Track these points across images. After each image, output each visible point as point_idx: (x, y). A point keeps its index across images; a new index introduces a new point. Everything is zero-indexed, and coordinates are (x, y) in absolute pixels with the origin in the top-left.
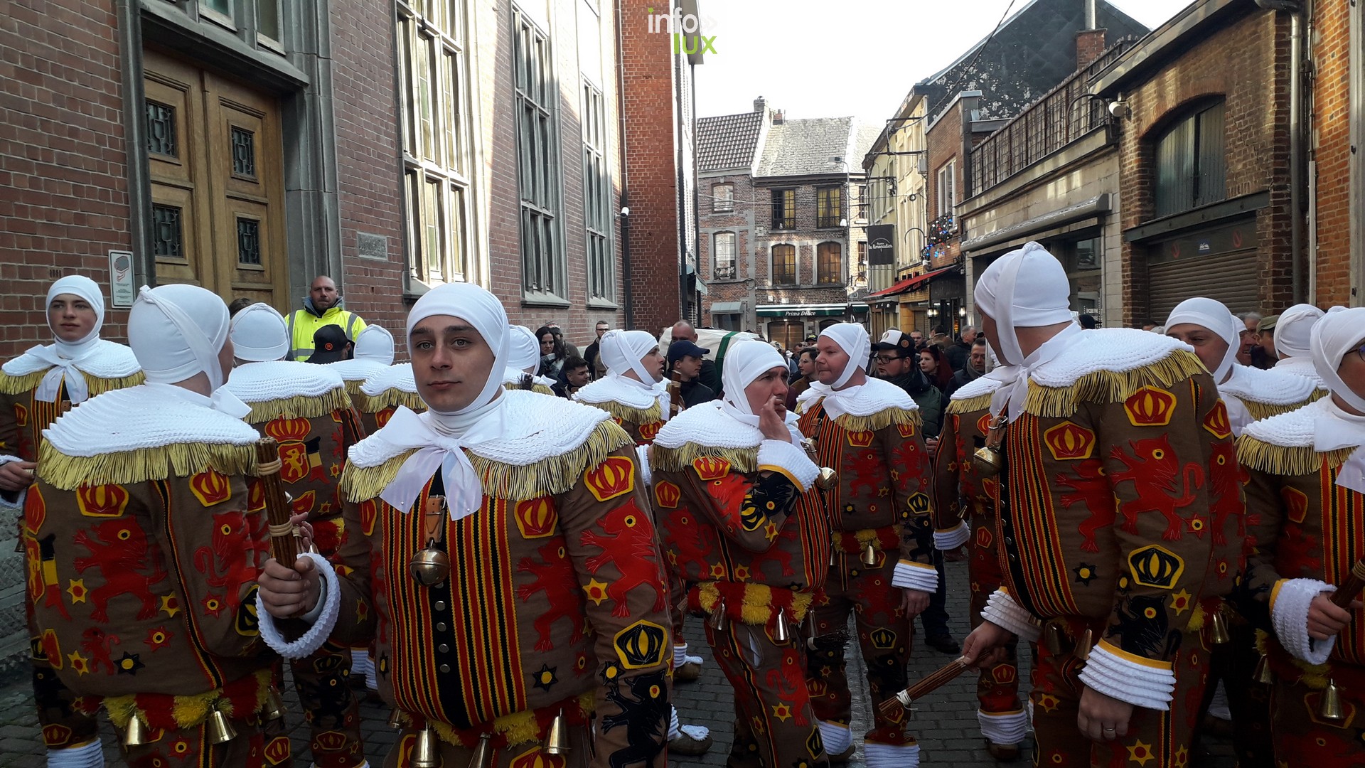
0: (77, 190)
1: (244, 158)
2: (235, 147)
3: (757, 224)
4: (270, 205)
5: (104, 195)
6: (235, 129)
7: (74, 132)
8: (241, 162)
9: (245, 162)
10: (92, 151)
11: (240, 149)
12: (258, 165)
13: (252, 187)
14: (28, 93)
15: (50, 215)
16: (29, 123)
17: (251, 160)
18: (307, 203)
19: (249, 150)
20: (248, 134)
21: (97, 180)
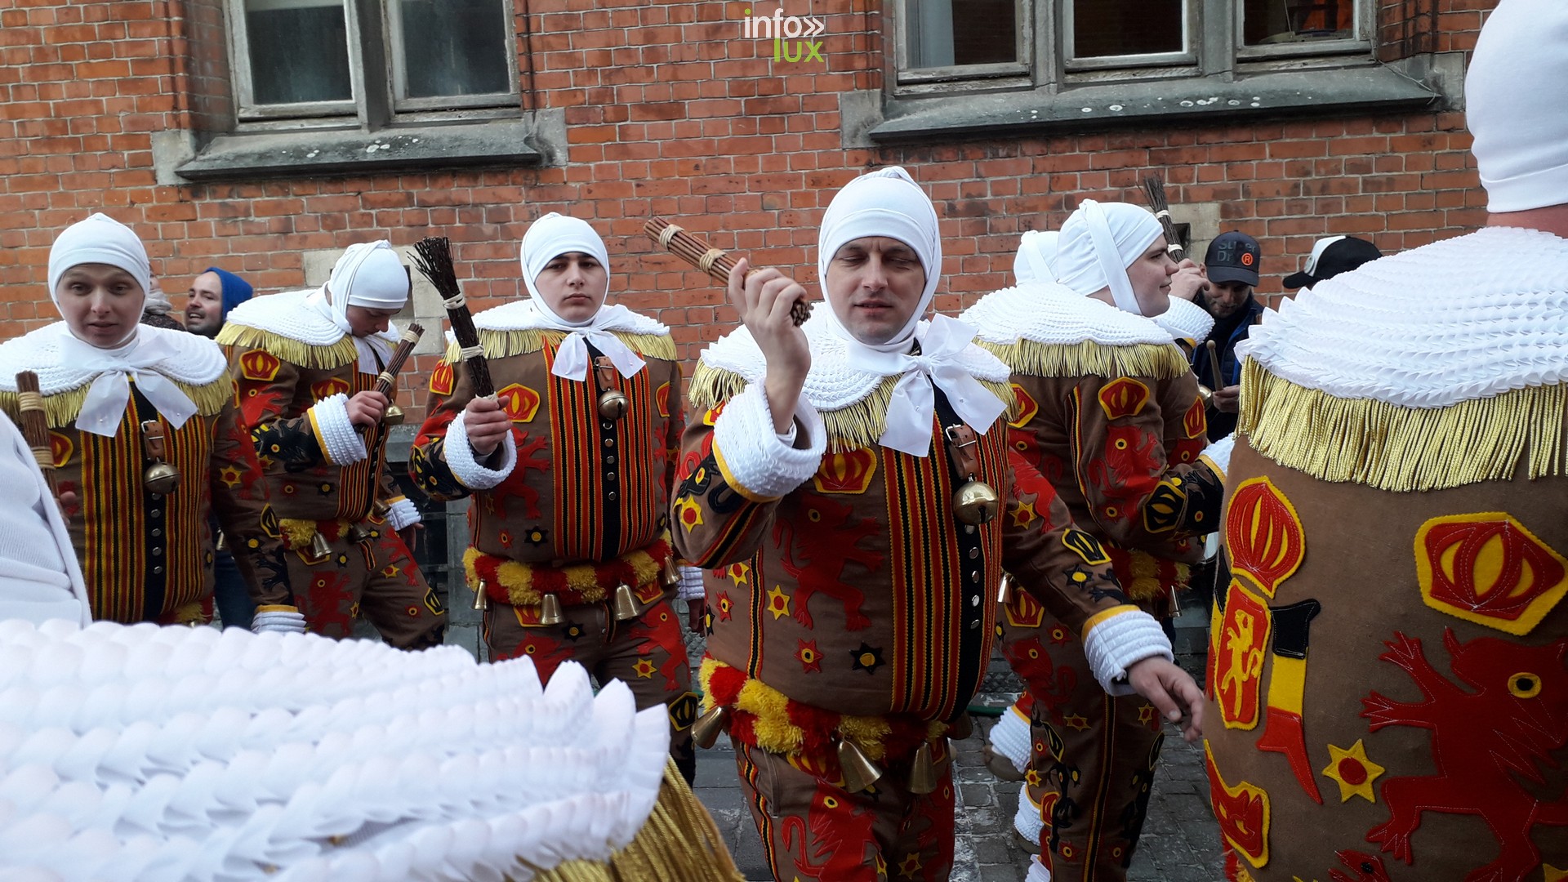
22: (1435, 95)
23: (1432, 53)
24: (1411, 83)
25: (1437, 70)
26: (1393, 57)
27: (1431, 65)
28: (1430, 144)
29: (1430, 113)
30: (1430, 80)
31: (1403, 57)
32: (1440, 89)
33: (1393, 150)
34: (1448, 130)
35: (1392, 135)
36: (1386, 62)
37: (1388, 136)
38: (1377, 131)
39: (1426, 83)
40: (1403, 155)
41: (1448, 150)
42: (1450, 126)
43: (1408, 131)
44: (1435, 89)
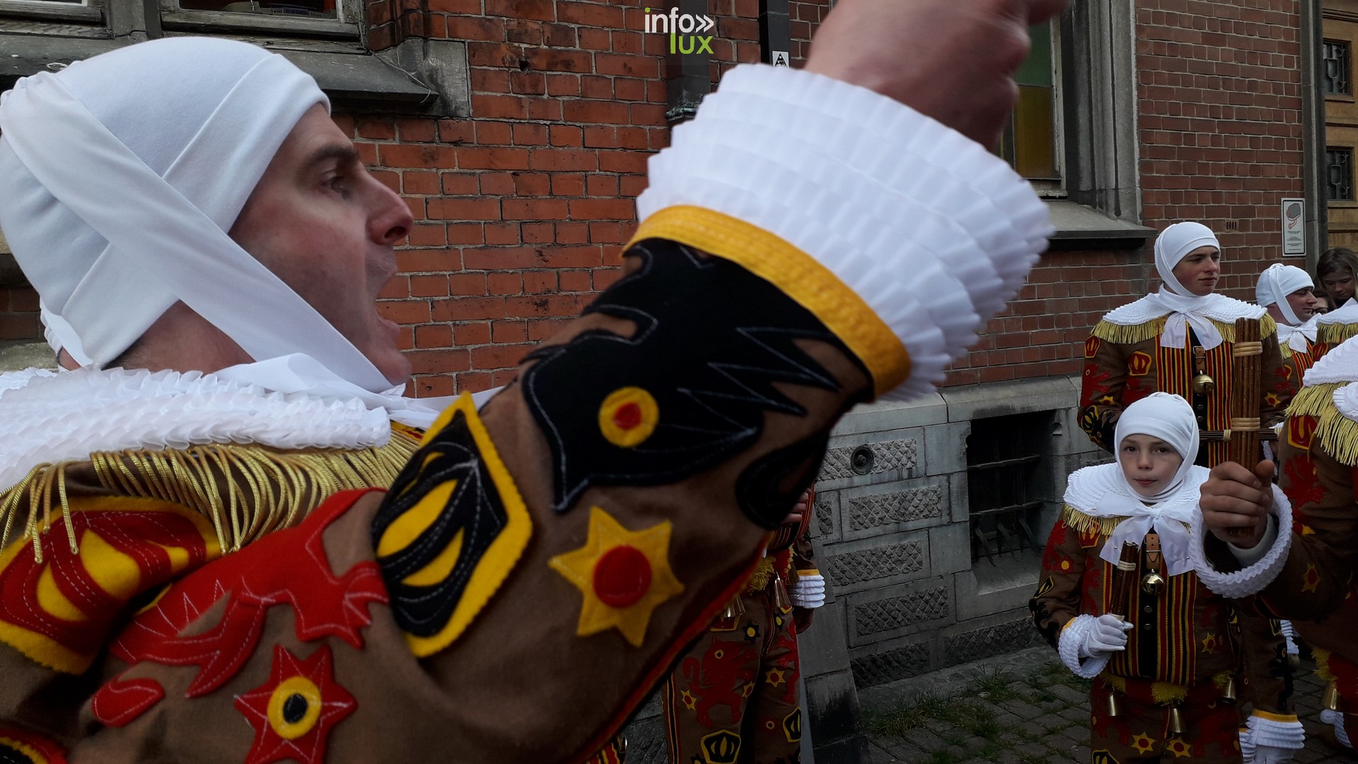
0: (1254, 143)
5: (1279, 144)
7: (1252, 86)
10: (1269, 101)
14: (1213, 56)
15: (1228, 170)
16: (1212, 84)
21: (1273, 129)
22: (430, 92)
23: (426, 39)
24: (402, 75)
25: (432, 61)
26: (384, 44)
27: (425, 55)
28: (432, 158)
29: (428, 118)
30: (426, 74)
31: (395, 46)
32: (439, 87)
33: (384, 163)
34: (455, 143)
35: (382, 143)
36: (376, 51)
37: (377, 143)
38: (361, 135)
39: (420, 76)
40: (399, 171)
41: (456, 170)
42: (456, 138)
43: (402, 140)
44: (433, 86)
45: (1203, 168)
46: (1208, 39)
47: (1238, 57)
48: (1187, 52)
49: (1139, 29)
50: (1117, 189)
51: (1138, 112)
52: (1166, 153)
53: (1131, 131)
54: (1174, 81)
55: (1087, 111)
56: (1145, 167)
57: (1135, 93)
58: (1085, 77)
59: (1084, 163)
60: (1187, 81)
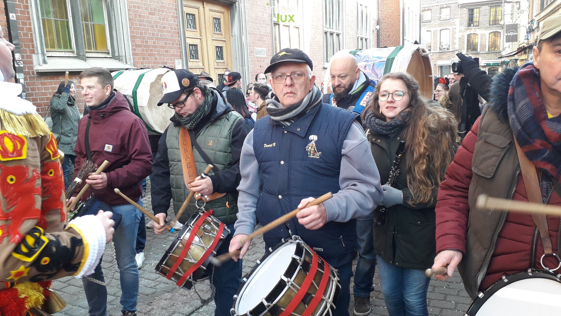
0: (166, 43)
1: (218, 27)
2: (215, 24)
3: (460, 24)
4: (226, 41)
5: (173, 44)
6: (214, 18)
7: (164, 27)
8: (217, 29)
9: (218, 28)
10: (170, 32)
11: (216, 24)
12: (222, 29)
13: (220, 36)
14: (152, 19)
15: (158, 51)
16: (152, 27)
17: (220, 27)
18: (238, 39)
19: (219, 24)
20: (219, 19)
21: (171, 40)
45: (151, 50)
46: (150, 13)
47: (160, 19)
48: (144, 17)
49: (129, 10)
50: (125, 56)
51: (130, 34)
52: (139, 46)
53: (128, 40)
54: (141, 25)
55: (115, 33)
56: (134, 50)
57: (129, 29)
58: (114, 23)
59: (116, 48)
60: (145, 26)
